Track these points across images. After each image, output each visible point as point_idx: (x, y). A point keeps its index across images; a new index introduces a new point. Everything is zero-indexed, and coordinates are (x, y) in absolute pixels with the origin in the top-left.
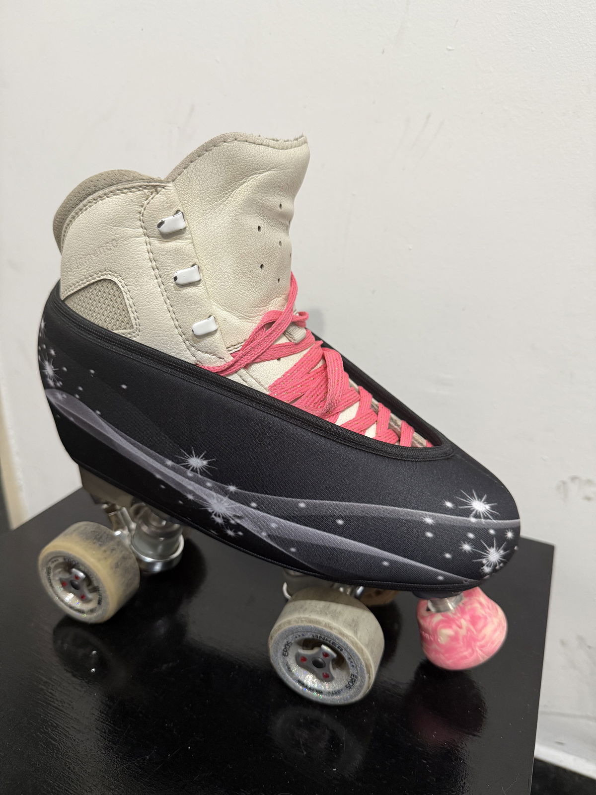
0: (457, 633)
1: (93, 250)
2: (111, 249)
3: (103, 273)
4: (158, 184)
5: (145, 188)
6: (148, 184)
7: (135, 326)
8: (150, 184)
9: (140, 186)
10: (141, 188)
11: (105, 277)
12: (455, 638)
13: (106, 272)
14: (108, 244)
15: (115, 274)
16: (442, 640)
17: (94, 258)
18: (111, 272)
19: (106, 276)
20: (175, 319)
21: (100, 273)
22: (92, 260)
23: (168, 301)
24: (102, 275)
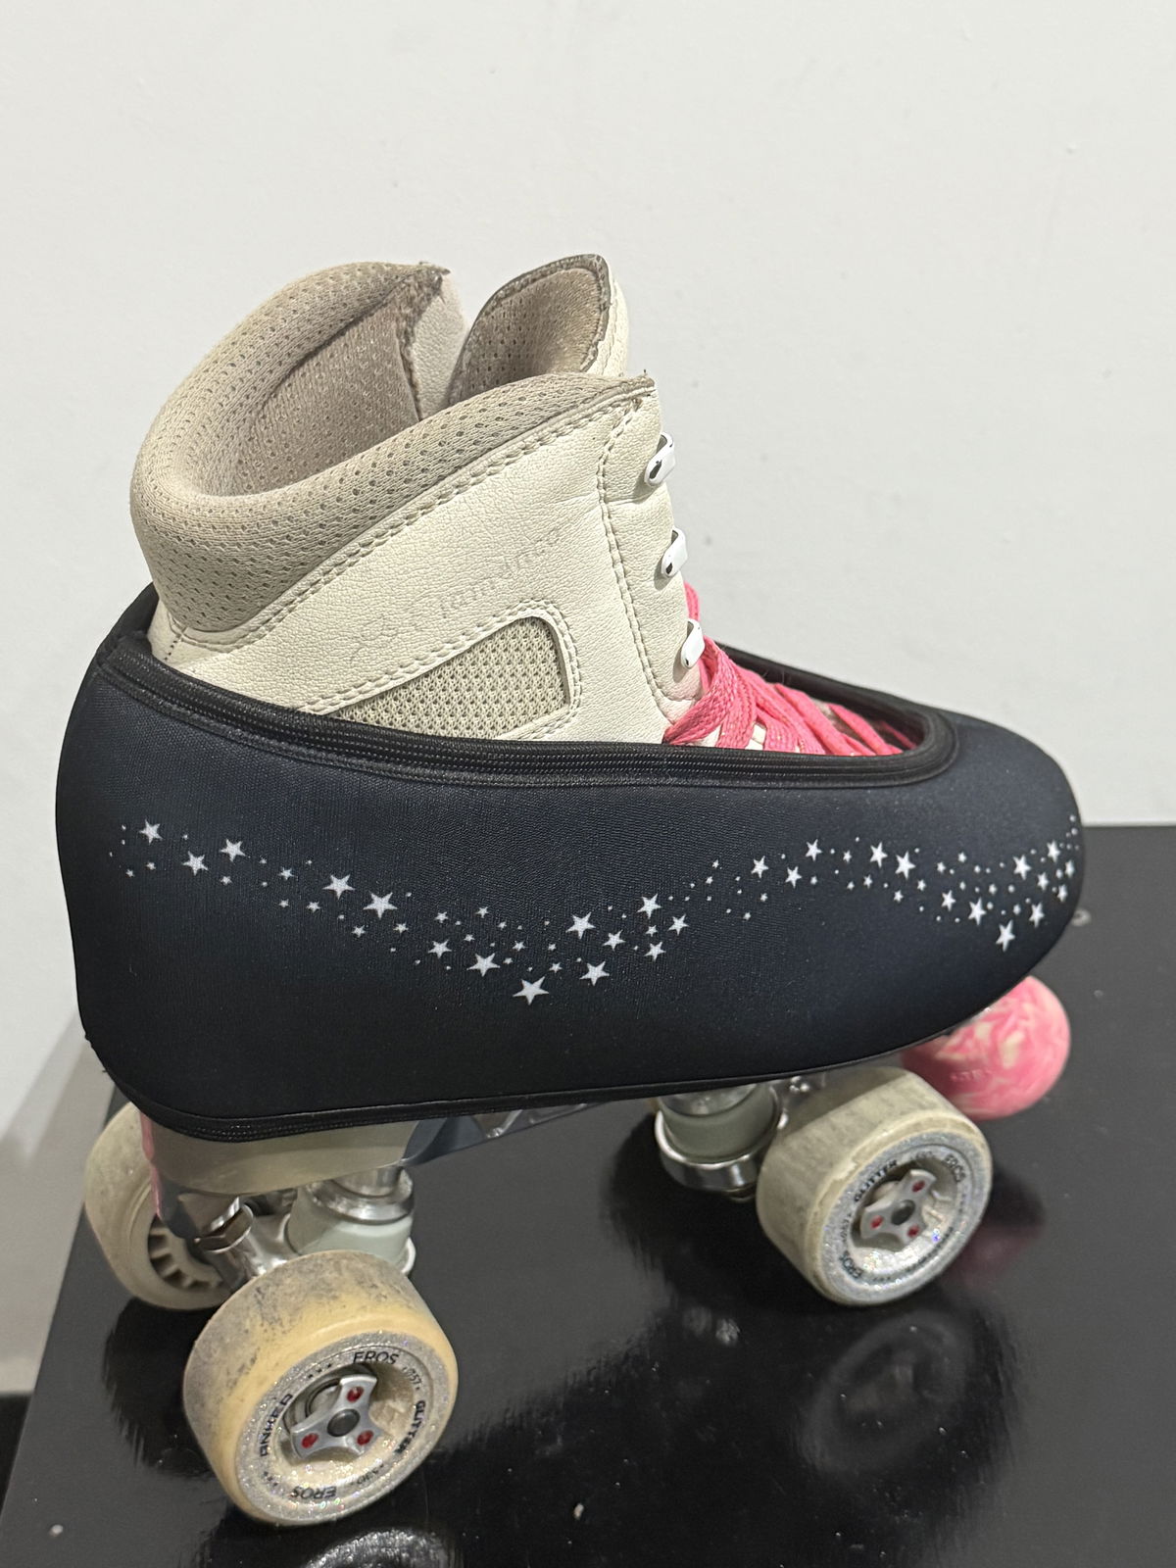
0: (1026, 1031)
1: (501, 567)
2: (543, 551)
3: (515, 609)
4: (642, 390)
5: (619, 406)
6: (627, 396)
7: (572, 700)
8: (630, 394)
9: (610, 405)
10: (610, 408)
11: (521, 615)
12: (1025, 1045)
13: (521, 605)
14: (539, 543)
15: (542, 603)
16: (1009, 1058)
17: (500, 582)
18: (532, 602)
19: (520, 613)
20: (643, 653)
21: (509, 611)
22: (493, 588)
23: (635, 623)
24: (510, 614)
